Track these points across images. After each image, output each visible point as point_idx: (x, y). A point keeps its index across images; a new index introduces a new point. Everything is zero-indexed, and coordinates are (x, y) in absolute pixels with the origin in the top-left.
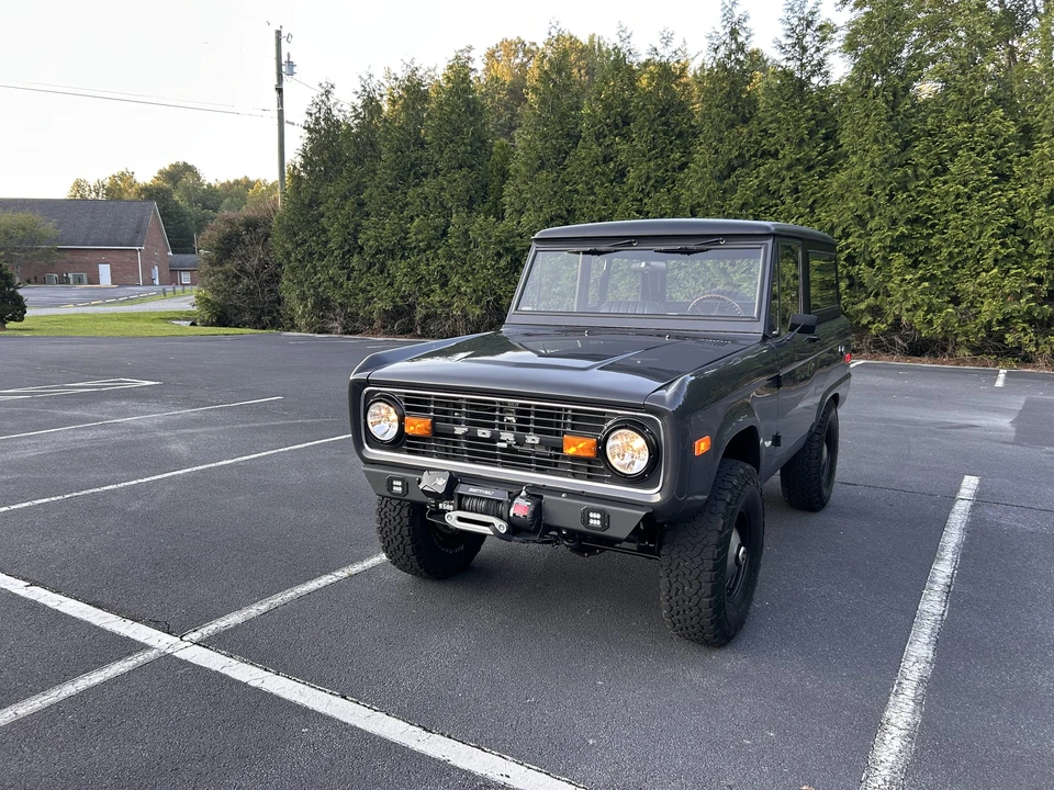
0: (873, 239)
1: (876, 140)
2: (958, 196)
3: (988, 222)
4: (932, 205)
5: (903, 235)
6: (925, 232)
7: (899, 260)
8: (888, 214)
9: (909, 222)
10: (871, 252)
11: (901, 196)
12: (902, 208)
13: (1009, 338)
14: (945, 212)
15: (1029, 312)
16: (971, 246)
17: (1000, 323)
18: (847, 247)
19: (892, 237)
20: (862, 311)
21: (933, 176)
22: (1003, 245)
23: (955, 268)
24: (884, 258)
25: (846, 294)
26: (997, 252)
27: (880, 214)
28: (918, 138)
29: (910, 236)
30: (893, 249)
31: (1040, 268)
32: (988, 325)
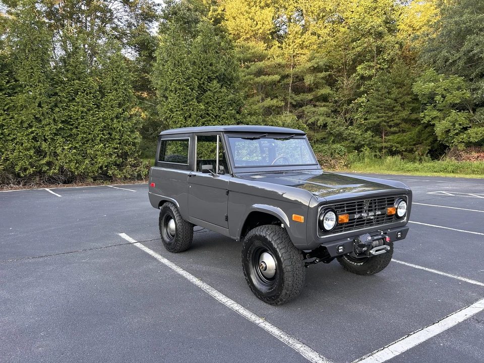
0: (46, 129)
1: (39, 82)
2: (82, 112)
3: (97, 124)
4: (71, 115)
5: (60, 128)
6: (69, 127)
7: (60, 139)
8: (53, 118)
9: (62, 122)
10: (45, 135)
11: (57, 109)
12: (58, 115)
13: (110, 172)
14: (77, 119)
15: (115, 162)
16: (89, 134)
17: (106, 167)
18: (32, 132)
19: (56, 128)
20: (43, 164)
21: (68, 102)
22: (103, 134)
23: (84, 144)
24: (52, 139)
25: (34, 156)
26: (102, 137)
27: (49, 118)
28: (57, 83)
29: (63, 129)
30: (56, 134)
31: (117, 143)
32: (101, 168)
